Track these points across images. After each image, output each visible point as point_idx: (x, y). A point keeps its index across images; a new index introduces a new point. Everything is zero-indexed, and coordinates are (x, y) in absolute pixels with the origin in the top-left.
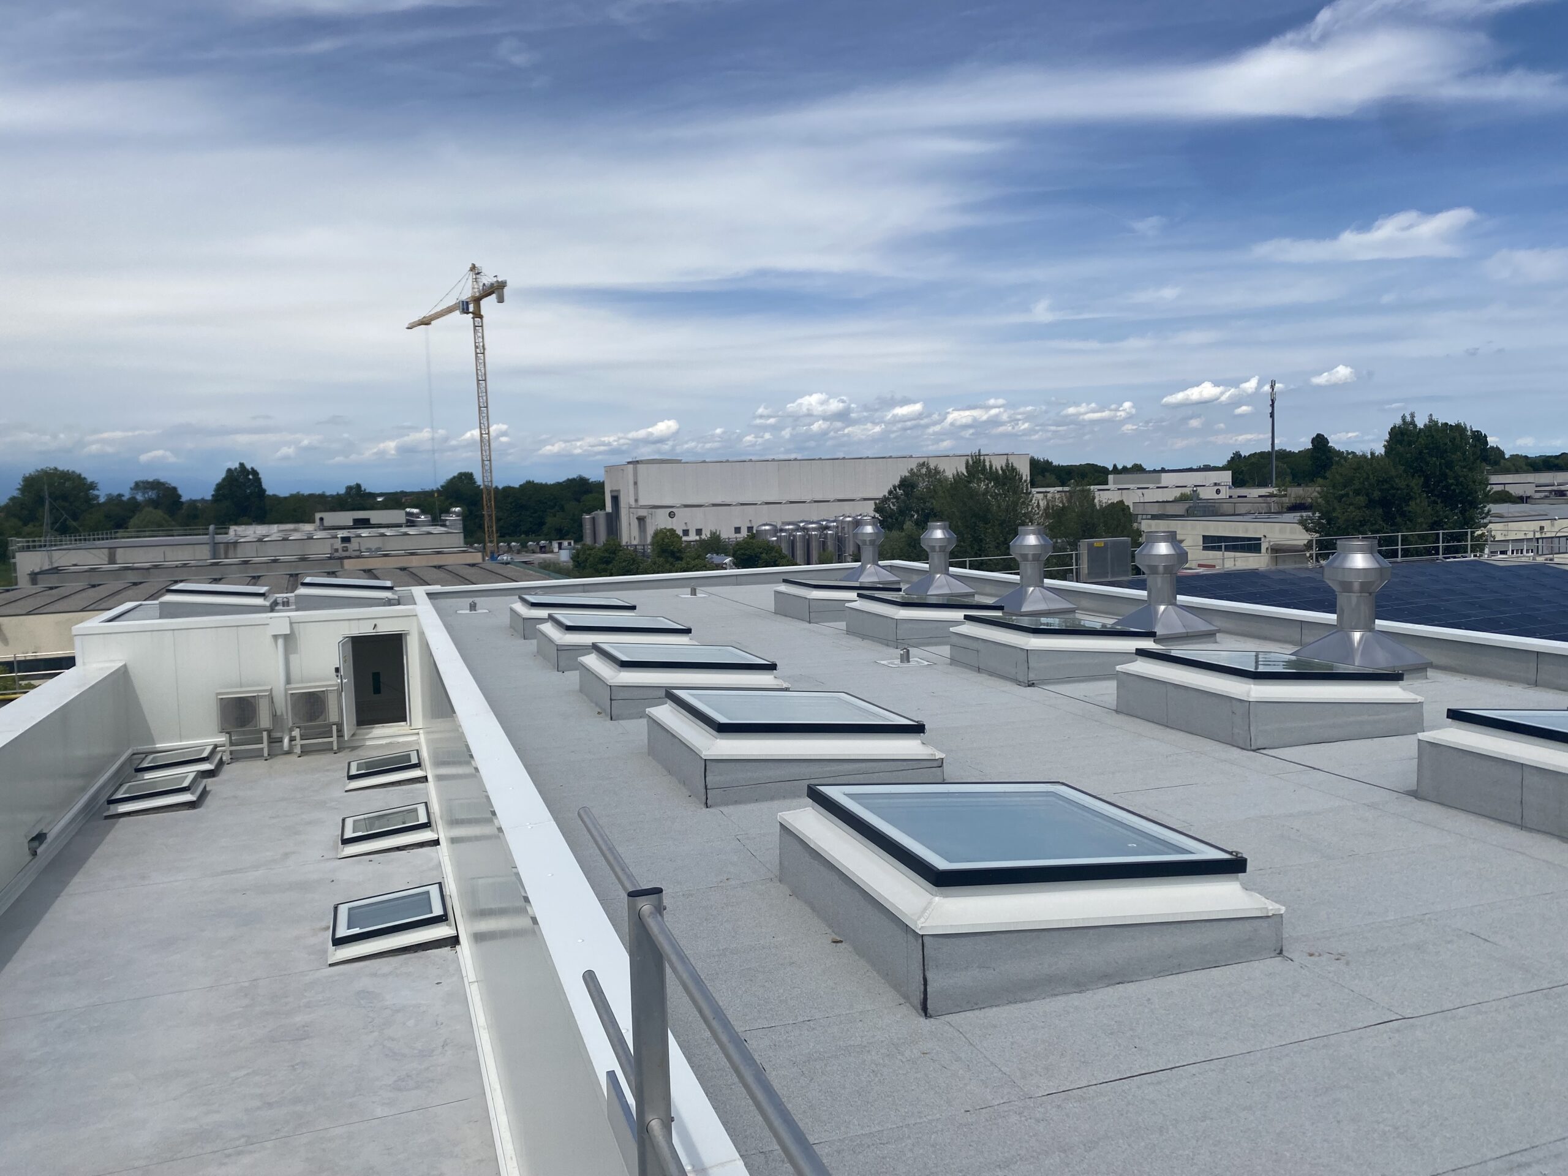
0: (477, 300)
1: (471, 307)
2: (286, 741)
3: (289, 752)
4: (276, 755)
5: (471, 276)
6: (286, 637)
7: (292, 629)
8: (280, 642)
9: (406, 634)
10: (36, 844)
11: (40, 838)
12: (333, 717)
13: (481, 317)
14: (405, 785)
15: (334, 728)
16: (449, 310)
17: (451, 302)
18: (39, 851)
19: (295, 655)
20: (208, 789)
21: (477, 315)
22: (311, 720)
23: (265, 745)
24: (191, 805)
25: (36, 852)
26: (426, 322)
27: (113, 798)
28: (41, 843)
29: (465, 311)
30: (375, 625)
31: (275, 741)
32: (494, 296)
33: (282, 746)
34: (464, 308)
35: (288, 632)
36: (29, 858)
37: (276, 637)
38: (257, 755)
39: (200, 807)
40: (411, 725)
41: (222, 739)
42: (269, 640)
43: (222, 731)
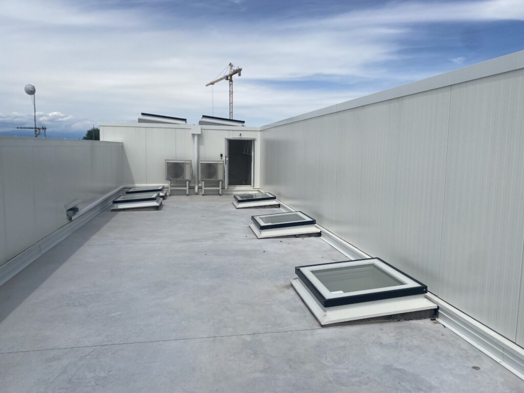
0: (231, 76)
1: (229, 78)
2: (196, 188)
3: (197, 194)
4: (191, 195)
5: (229, 67)
6: (199, 136)
7: (201, 132)
8: (196, 138)
9: (254, 140)
10: (71, 212)
11: (74, 210)
12: (220, 177)
13: (232, 81)
14: (267, 208)
15: (221, 182)
16: (221, 79)
17: (222, 76)
18: (73, 218)
19: (202, 146)
20: (163, 204)
21: (231, 80)
22: (210, 178)
23: (187, 188)
24: (157, 208)
25: (71, 218)
26: (212, 84)
27: (117, 200)
28: (74, 214)
29: (227, 79)
30: (241, 134)
31: (192, 188)
32: (237, 74)
33: (194, 191)
34: (227, 78)
35: (200, 133)
36: (68, 221)
37: (193, 135)
38: (183, 193)
39: (160, 210)
40: (254, 186)
41: (167, 184)
42: (191, 136)
43: (168, 179)
